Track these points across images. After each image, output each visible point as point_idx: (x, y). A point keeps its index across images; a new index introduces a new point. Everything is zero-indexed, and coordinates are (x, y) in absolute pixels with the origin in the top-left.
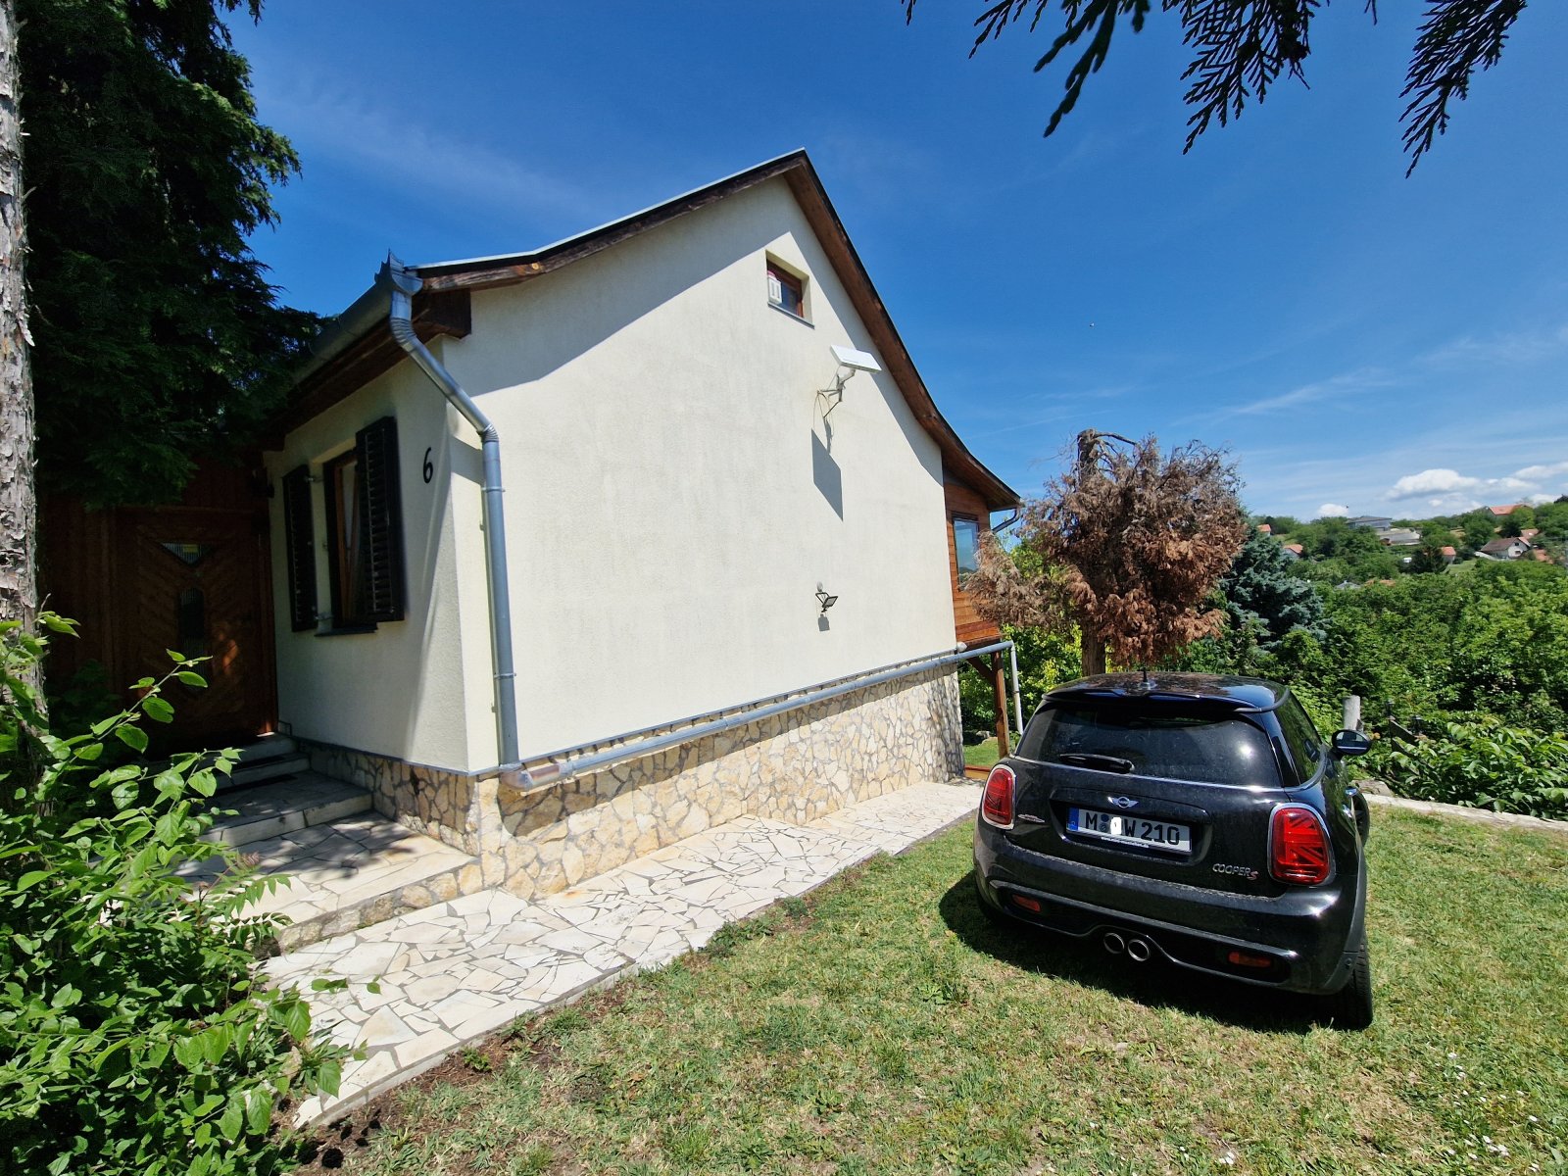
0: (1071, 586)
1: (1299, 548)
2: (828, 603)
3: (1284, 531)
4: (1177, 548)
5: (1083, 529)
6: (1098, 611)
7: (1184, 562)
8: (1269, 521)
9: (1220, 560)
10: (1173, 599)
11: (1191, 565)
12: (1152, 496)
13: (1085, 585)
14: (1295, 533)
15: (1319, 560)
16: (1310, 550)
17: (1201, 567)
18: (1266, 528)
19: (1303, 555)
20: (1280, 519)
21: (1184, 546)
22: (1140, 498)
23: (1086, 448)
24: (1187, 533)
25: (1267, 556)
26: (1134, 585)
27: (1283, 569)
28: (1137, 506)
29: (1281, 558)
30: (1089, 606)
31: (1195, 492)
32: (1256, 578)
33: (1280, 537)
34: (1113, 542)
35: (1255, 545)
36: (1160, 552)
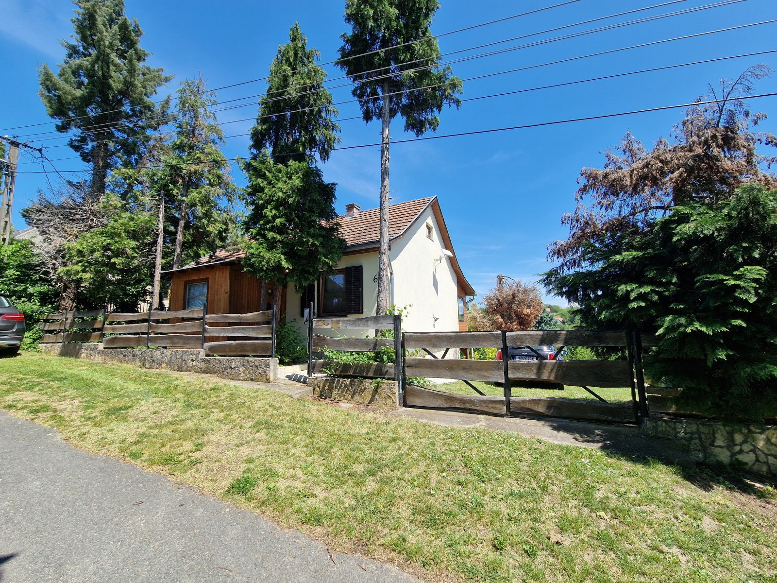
0: (498, 320)
1: (561, 319)
2: (436, 320)
3: (556, 312)
4: (526, 311)
5: (500, 304)
6: (505, 328)
7: (528, 315)
8: (550, 307)
9: (537, 315)
10: (524, 326)
11: (530, 316)
12: (520, 296)
13: (502, 320)
14: (560, 313)
15: (569, 325)
16: (566, 321)
17: (532, 317)
18: (548, 310)
19: (563, 322)
20: (554, 306)
21: (528, 310)
22: (517, 296)
23: (500, 280)
24: (529, 307)
25: (549, 319)
26: (515, 321)
27: (554, 325)
28: (516, 299)
29: (553, 321)
30: (503, 326)
31: (531, 296)
32: (545, 328)
33: (555, 314)
34: (510, 308)
35: (544, 315)
36: (522, 311)
